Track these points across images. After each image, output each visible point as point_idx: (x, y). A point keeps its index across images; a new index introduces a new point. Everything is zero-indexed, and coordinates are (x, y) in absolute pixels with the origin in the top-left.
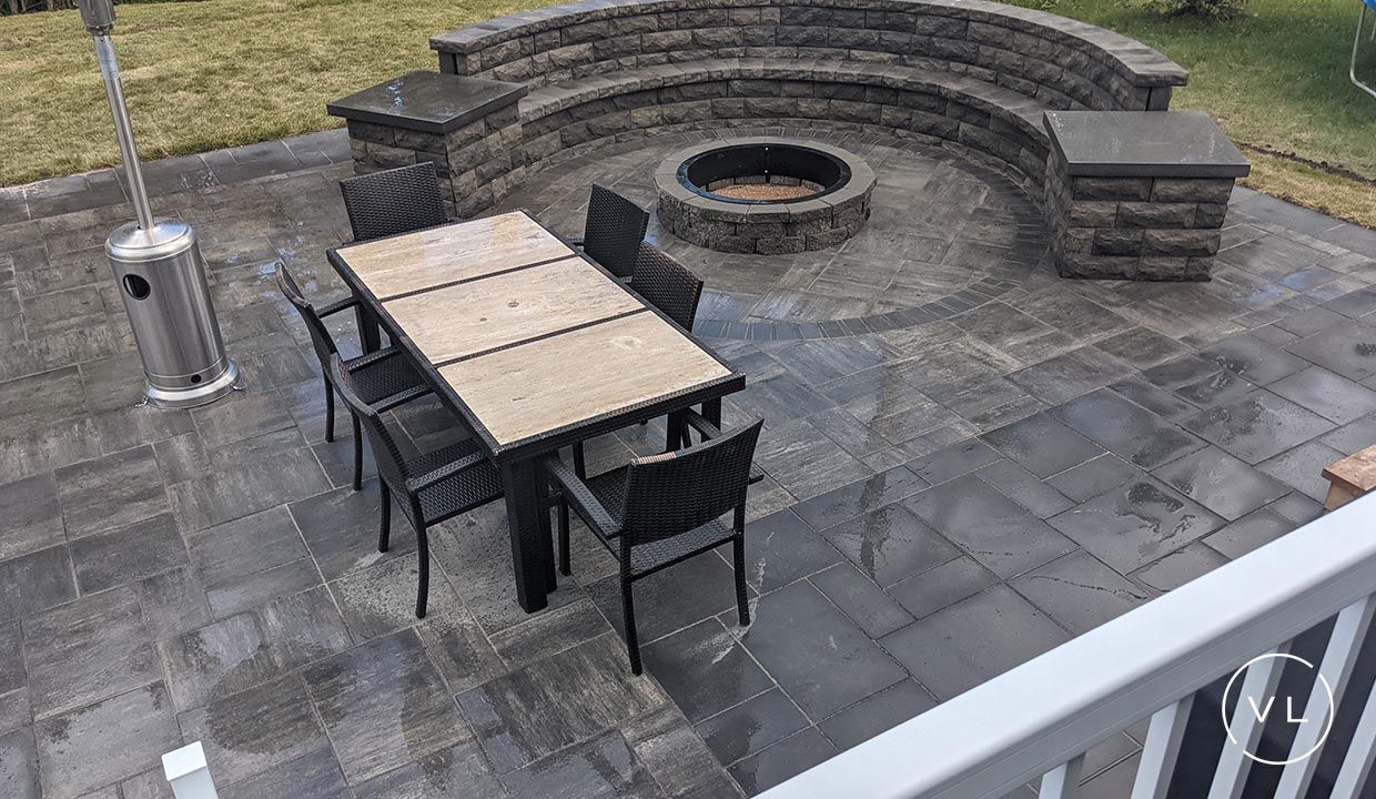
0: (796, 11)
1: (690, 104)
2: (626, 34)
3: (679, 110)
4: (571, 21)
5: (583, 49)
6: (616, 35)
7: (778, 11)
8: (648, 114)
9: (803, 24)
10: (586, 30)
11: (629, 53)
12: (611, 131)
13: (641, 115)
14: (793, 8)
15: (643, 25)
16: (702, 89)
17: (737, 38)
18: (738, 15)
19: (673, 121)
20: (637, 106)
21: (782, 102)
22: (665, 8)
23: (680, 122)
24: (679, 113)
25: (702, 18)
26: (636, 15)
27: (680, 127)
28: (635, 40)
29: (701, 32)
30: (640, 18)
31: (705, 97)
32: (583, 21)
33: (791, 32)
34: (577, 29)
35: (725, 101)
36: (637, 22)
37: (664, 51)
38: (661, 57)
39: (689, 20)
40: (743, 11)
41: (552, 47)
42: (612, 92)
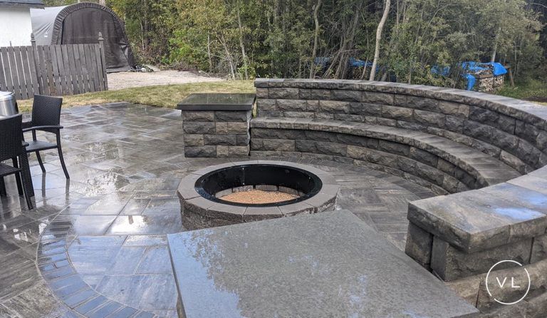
0: (477, 110)
1: (382, 153)
2: (372, 102)
3: (376, 155)
4: (335, 86)
5: (342, 105)
6: (366, 102)
7: (468, 108)
8: (357, 151)
9: (479, 121)
10: (346, 94)
11: (373, 115)
12: (331, 153)
13: (352, 150)
14: (476, 108)
15: (383, 99)
16: (392, 146)
17: (439, 121)
18: (444, 106)
19: (371, 160)
20: (352, 143)
21: (435, 172)
22: (397, 91)
23: (375, 163)
24: (375, 157)
25: (421, 102)
26: (378, 92)
27: (374, 166)
28: (377, 107)
29: (417, 112)
30: (382, 94)
31: (395, 152)
32: (344, 88)
33: (471, 125)
34: (340, 92)
35: (405, 159)
36: (379, 97)
37: (393, 118)
38: (392, 122)
39: (412, 102)
40: (446, 104)
41: (323, 99)
42: (331, 129)
